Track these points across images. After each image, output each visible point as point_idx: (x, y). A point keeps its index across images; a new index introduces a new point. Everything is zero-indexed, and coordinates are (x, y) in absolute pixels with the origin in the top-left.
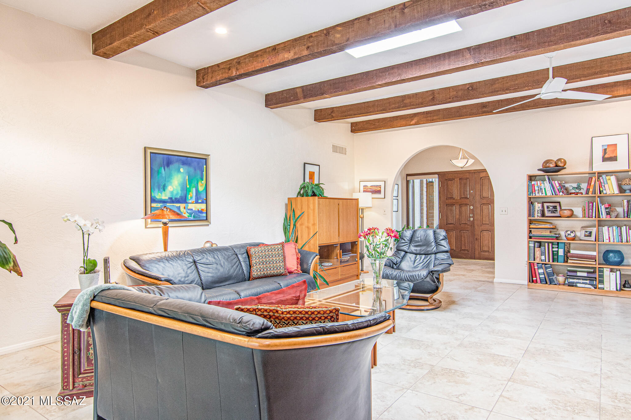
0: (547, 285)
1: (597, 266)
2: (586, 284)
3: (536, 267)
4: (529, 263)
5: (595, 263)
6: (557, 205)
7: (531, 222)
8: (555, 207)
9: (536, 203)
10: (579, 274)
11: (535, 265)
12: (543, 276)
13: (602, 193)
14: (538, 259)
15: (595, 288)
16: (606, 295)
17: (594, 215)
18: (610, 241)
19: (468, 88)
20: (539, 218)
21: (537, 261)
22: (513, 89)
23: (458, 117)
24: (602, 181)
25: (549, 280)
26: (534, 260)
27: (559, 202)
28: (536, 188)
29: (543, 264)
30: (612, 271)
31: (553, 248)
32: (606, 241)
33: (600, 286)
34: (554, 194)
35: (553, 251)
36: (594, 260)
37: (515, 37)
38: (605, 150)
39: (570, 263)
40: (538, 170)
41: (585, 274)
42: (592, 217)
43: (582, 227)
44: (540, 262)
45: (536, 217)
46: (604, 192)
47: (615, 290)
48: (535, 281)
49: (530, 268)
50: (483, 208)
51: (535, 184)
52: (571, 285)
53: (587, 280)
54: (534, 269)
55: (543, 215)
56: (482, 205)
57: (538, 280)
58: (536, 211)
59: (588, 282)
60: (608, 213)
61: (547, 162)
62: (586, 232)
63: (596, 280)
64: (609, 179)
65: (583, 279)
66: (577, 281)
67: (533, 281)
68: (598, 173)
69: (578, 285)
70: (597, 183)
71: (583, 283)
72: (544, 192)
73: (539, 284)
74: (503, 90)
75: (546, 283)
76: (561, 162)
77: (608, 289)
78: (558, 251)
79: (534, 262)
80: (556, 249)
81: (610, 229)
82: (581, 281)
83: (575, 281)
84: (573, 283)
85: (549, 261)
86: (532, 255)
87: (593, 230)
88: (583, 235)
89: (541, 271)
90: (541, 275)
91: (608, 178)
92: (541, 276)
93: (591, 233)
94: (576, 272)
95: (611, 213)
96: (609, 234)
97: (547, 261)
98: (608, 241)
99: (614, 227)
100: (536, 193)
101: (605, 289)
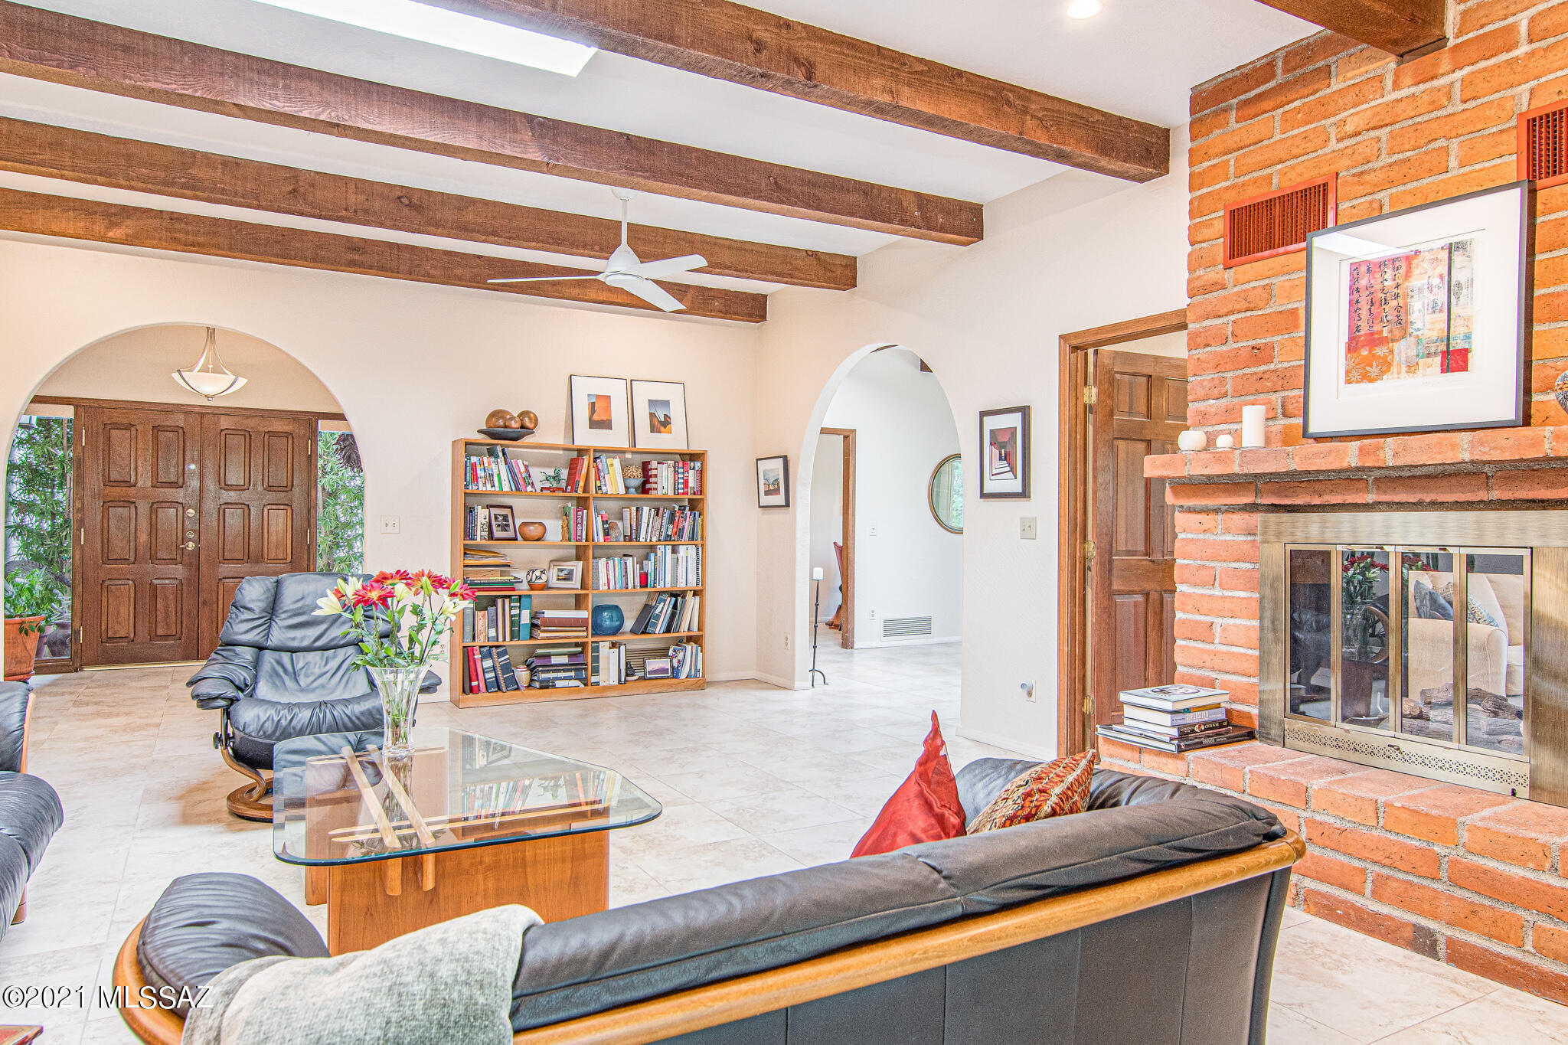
0: (500, 693)
1: (590, 639)
2: (570, 678)
3: (477, 656)
4: (464, 647)
5: (585, 634)
6: (507, 512)
7: (467, 551)
8: (505, 517)
9: (480, 507)
10: (555, 660)
11: (477, 652)
12: (493, 674)
13: (599, 492)
14: (482, 637)
15: (586, 685)
16: (605, 695)
17: (584, 537)
18: (609, 588)
19: (399, 198)
20: (484, 542)
21: (481, 640)
22: (507, 237)
23: (277, 256)
24: (600, 467)
25: (505, 683)
26: (474, 639)
27: (510, 507)
28: (480, 473)
29: (491, 647)
30: (613, 645)
31: (511, 608)
32: (603, 587)
33: (594, 679)
34: (514, 488)
35: (511, 616)
36: (584, 629)
37: (628, 137)
38: (593, 404)
39: (543, 639)
40: (479, 431)
41: (565, 660)
42: (581, 541)
43: (551, 561)
44: (487, 644)
45: (479, 539)
46: (604, 489)
47: (616, 683)
48: (475, 689)
49: (466, 660)
50: (227, 515)
51: (478, 463)
52: (546, 685)
53: (569, 670)
54: (475, 660)
55: (491, 537)
56: (223, 507)
57: (483, 685)
58: (479, 525)
59: (573, 674)
60: (607, 533)
61: (497, 414)
62: (562, 570)
63: (586, 669)
64: (612, 465)
65: (564, 671)
66: (555, 675)
67: (472, 690)
68: (595, 451)
69: (558, 684)
70: (593, 472)
71: (565, 678)
72: (496, 484)
73: (483, 695)
74: (486, 233)
75: (499, 689)
76: (530, 419)
77: (606, 684)
78: (520, 614)
79: (473, 644)
80: (517, 612)
81: (610, 563)
82: (562, 674)
83: (551, 675)
84: (548, 680)
85: (504, 640)
86: (468, 629)
87: (576, 566)
88: (555, 578)
89: (488, 663)
90: (488, 672)
91: (609, 461)
92: (488, 676)
93: (571, 572)
94: (548, 656)
95: (611, 532)
96: (608, 574)
97: (501, 639)
98: (606, 587)
99: (616, 560)
100: (480, 483)
101: (602, 684)
